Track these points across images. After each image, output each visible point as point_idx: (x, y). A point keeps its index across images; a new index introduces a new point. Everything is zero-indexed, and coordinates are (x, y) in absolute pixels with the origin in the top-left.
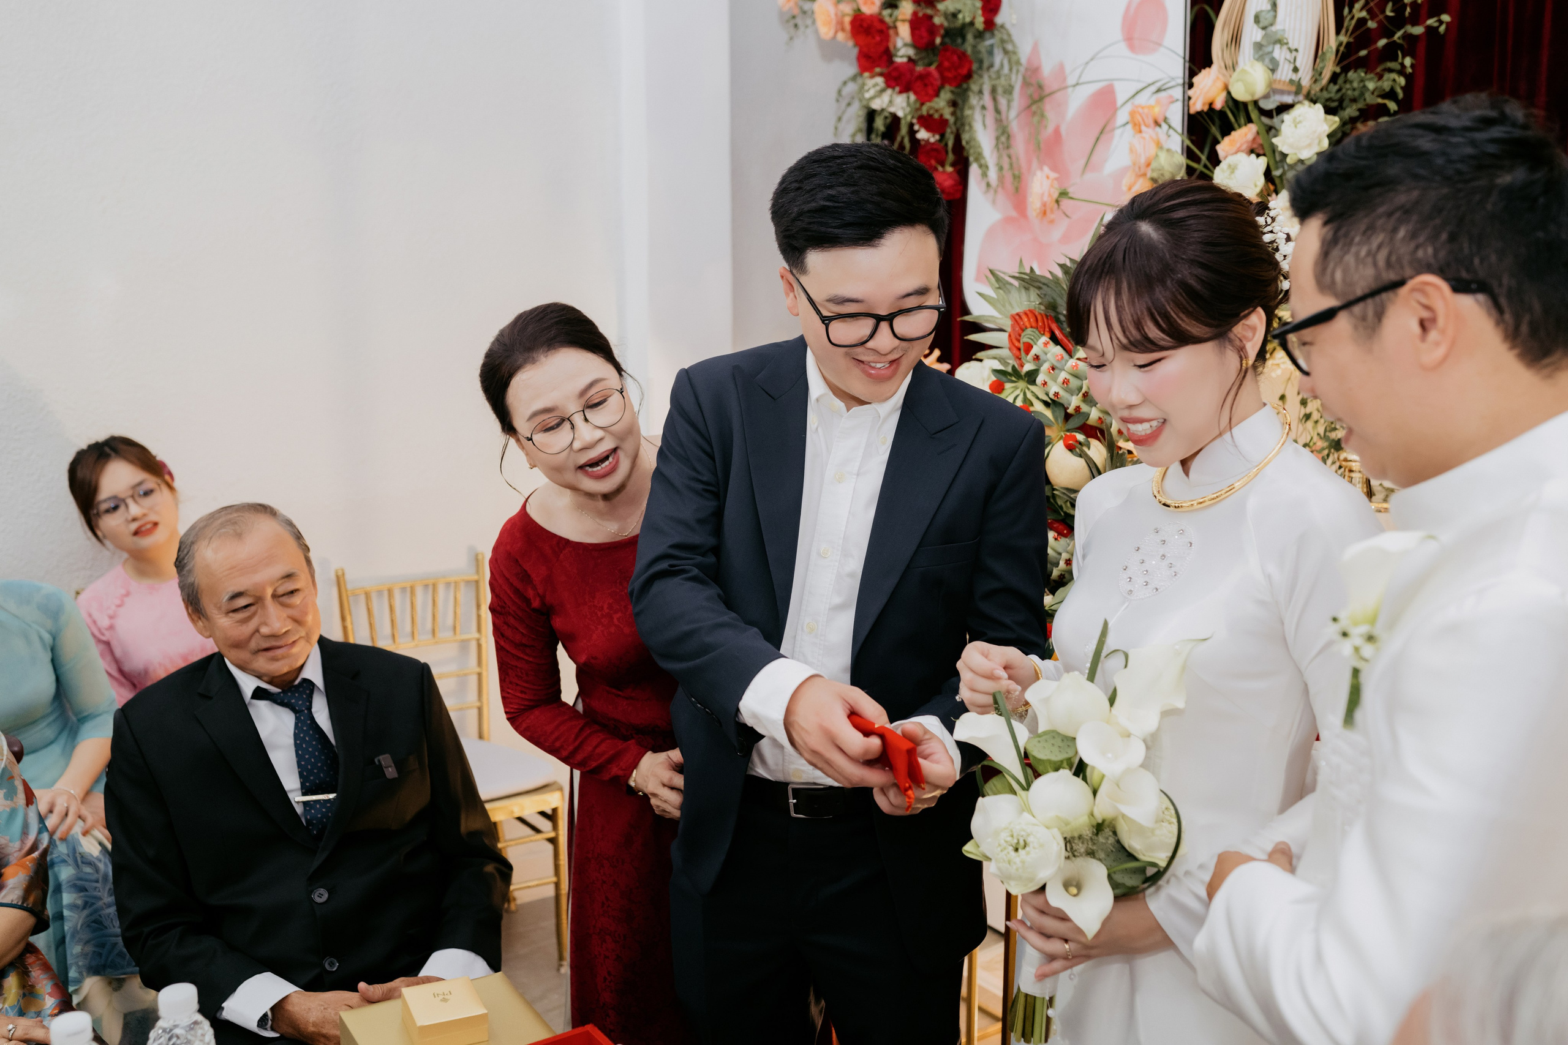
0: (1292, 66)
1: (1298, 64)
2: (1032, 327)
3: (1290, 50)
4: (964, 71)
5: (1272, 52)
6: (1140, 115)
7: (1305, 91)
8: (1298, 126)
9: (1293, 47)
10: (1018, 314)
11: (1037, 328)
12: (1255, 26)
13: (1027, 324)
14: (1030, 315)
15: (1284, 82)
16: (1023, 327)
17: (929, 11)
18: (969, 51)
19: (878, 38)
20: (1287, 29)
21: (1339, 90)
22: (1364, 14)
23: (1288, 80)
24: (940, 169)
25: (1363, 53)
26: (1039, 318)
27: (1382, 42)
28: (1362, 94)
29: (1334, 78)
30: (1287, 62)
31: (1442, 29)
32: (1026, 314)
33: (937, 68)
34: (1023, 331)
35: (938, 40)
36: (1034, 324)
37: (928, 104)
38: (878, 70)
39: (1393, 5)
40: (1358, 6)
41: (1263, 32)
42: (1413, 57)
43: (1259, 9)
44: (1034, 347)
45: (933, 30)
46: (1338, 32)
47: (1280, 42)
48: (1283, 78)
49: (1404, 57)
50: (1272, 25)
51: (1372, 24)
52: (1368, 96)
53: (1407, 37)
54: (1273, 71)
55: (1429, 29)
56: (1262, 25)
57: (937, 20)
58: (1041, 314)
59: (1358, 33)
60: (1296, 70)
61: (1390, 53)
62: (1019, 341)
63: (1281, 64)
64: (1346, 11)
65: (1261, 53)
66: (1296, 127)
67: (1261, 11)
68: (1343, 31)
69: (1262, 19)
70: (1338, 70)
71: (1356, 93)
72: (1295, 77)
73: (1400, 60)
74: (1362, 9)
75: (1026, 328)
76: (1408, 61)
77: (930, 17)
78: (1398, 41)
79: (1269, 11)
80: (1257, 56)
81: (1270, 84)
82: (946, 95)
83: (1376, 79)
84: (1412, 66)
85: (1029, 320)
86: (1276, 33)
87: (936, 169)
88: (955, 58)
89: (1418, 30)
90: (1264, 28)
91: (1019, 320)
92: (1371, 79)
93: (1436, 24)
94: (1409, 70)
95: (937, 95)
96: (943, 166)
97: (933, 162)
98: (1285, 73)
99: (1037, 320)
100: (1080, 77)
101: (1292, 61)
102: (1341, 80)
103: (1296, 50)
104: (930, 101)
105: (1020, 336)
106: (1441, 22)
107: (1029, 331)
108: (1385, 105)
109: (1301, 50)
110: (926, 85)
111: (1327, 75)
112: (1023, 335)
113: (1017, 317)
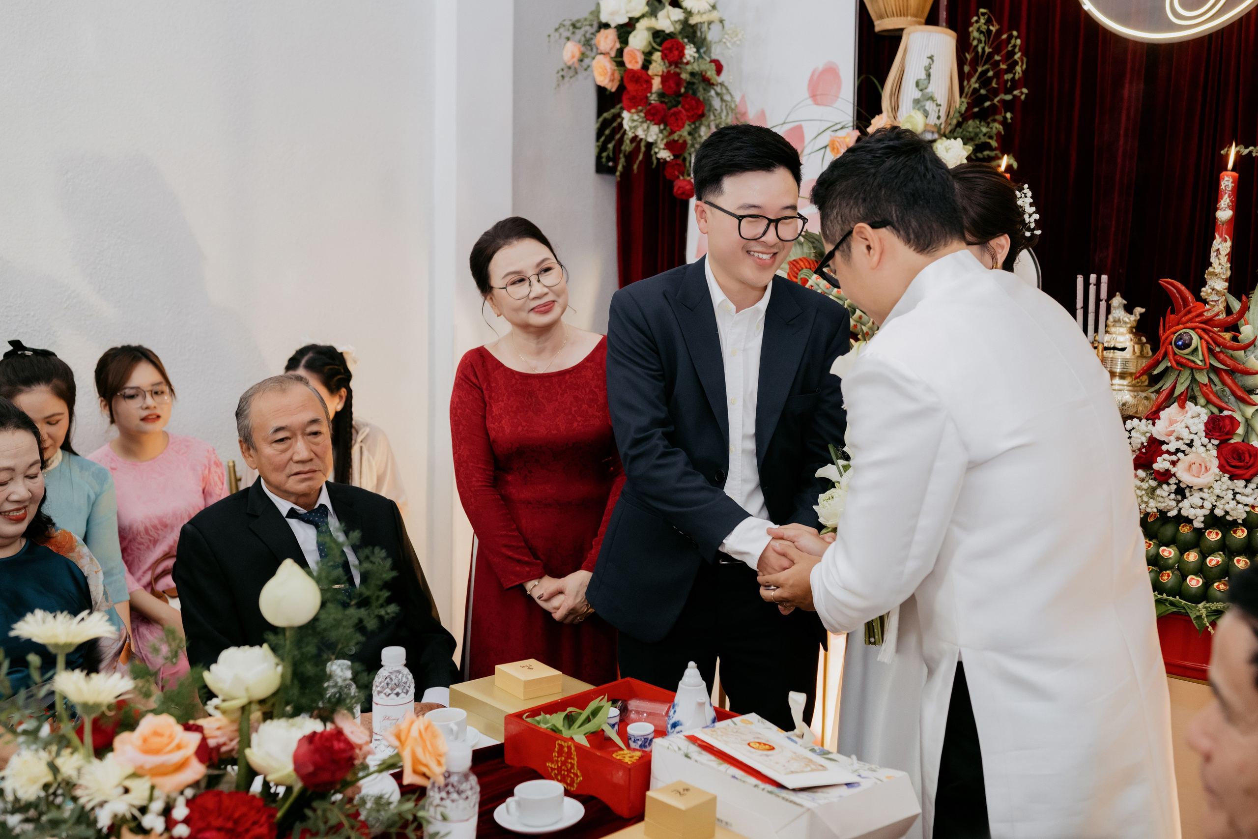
0: (937, 115)
1: (940, 114)
2: (806, 268)
3: (938, 105)
4: (700, 112)
5: (925, 106)
6: (838, 142)
7: (942, 132)
8: (949, 151)
9: (939, 103)
10: (794, 260)
11: (810, 269)
12: (917, 89)
13: (803, 266)
14: (804, 261)
15: (931, 125)
16: (800, 268)
17: (678, 70)
18: (701, 98)
19: (645, 86)
20: (933, 91)
21: (962, 132)
22: (977, 86)
23: (933, 124)
24: (681, 178)
25: (976, 110)
26: (811, 262)
27: (987, 104)
28: (977, 134)
29: (959, 125)
30: (934, 112)
31: (1023, 97)
32: (800, 259)
33: (683, 107)
34: (800, 271)
35: (683, 90)
36: (808, 266)
37: (678, 133)
38: (640, 108)
39: (997, 81)
40: (973, 80)
41: (920, 93)
42: (1011, 112)
43: (919, 78)
44: (810, 280)
45: (679, 81)
46: (961, 96)
47: (932, 98)
48: (931, 123)
49: (1006, 112)
50: (926, 88)
51: (983, 92)
52: (981, 136)
53: (1002, 101)
54: (927, 117)
55: (1015, 96)
56: (920, 88)
57: (684, 76)
58: (812, 261)
59: (974, 96)
60: (939, 117)
61: (994, 110)
62: (796, 278)
63: (930, 112)
64: (965, 83)
65: (919, 106)
66: (947, 152)
67: (920, 79)
68: (964, 95)
69: (920, 84)
70: (960, 119)
71: (972, 135)
72: (938, 122)
73: (1003, 114)
74: (976, 82)
75: (802, 269)
76: (1009, 115)
77: (678, 74)
78: (997, 103)
79: (925, 80)
80: (917, 108)
81: (926, 125)
82: (687, 128)
83: (986, 125)
84: (1011, 118)
85: (804, 264)
86: (928, 93)
87: (678, 177)
88: (694, 102)
89: (1008, 97)
90: (921, 90)
91: (796, 265)
92: (983, 126)
93: (1019, 94)
94: (1009, 121)
95: (683, 127)
96: (683, 176)
97: (677, 173)
98: (932, 120)
99: (810, 264)
100: (786, 118)
101: (937, 111)
102: (964, 126)
103: (940, 105)
104: (679, 130)
105: (797, 274)
106: (1022, 93)
107: (805, 270)
108: (989, 143)
109: (942, 104)
110: (677, 120)
111: (954, 122)
112: (799, 273)
113: (795, 263)
